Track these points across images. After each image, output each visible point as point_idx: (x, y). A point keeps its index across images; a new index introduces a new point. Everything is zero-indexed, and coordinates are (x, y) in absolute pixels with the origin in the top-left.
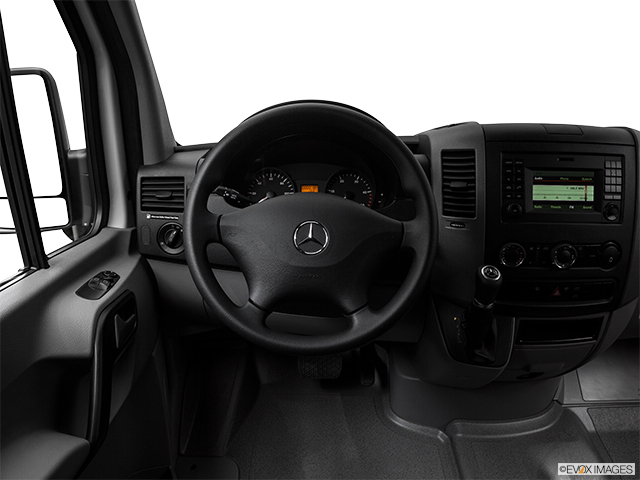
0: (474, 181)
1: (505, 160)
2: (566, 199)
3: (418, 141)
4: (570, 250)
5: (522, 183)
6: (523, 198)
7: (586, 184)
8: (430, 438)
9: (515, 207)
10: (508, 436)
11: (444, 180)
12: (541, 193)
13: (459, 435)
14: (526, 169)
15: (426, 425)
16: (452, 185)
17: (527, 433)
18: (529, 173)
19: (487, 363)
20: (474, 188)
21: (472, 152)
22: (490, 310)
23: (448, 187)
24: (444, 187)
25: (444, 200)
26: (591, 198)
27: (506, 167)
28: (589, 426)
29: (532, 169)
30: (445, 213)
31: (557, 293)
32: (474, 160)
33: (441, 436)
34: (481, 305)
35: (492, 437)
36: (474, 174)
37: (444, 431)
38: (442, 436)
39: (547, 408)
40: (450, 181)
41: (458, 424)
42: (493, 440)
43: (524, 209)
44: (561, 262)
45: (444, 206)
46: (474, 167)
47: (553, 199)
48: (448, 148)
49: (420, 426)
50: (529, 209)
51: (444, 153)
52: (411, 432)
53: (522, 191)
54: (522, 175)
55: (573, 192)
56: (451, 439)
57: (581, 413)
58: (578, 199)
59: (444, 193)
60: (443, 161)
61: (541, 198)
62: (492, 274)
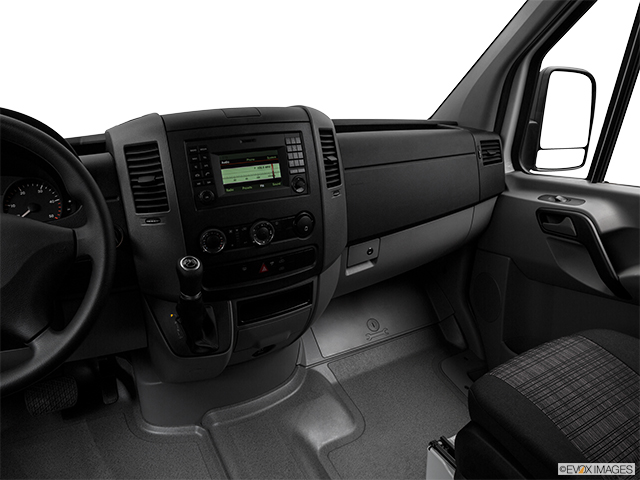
0: (161, 173)
1: (189, 148)
2: (256, 179)
3: (104, 139)
4: (268, 227)
5: (210, 169)
6: (213, 183)
7: (272, 162)
8: (188, 436)
9: (206, 194)
10: (261, 411)
11: (131, 177)
12: (231, 176)
13: (216, 424)
14: (212, 156)
15: (182, 425)
16: (140, 180)
17: (278, 402)
18: (215, 159)
19: (211, 351)
20: (162, 181)
21: (154, 145)
22: (199, 299)
23: (137, 183)
24: (132, 184)
25: (135, 197)
26: (278, 175)
27: (191, 155)
28: (332, 379)
29: (218, 154)
30: (138, 211)
31: (264, 269)
32: (157, 153)
33: (197, 430)
34: (189, 298)
35: (247, 416)
36: (160, 167)
37: (201, 425)
38: (199, 431)
39: (292, 374)
40: (137, 177)
41: (212, 414)
42: (248, 419)
43: (216, 195)
44: (261, 238)
45: (136, 204)
46: (159, 159)
47: (244, 180)
48: (129, 143)
49: (176, 428)
50: (222, 193)
51: (127, 148)
52: (169, 437)
53: (211, 176)
54: (208, 161)
55: (260, 172)
56: (208, 431)
57: (323, 370)
58: (266, 177)
59: (134, 190)
60: (127, 157)
61: (231, 181)
62: (191, 264)
